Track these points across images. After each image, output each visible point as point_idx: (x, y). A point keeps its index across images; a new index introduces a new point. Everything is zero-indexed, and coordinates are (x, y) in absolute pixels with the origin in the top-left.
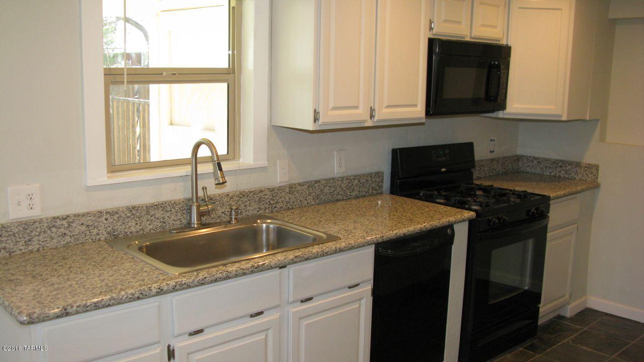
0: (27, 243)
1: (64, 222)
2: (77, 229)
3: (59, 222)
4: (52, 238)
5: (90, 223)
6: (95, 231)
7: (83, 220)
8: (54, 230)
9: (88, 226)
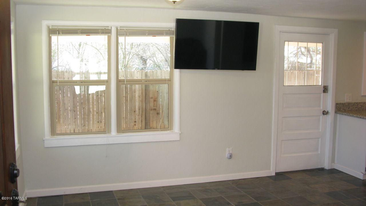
0: (348, 109)
1: (356, 104)
2: (359, 106)
3: (355, 104)
4: (354, 108)
5: (362, 105)
6: (363, 107)
7: (361, 104)
8: (354, 106)
9: (361, 106)
